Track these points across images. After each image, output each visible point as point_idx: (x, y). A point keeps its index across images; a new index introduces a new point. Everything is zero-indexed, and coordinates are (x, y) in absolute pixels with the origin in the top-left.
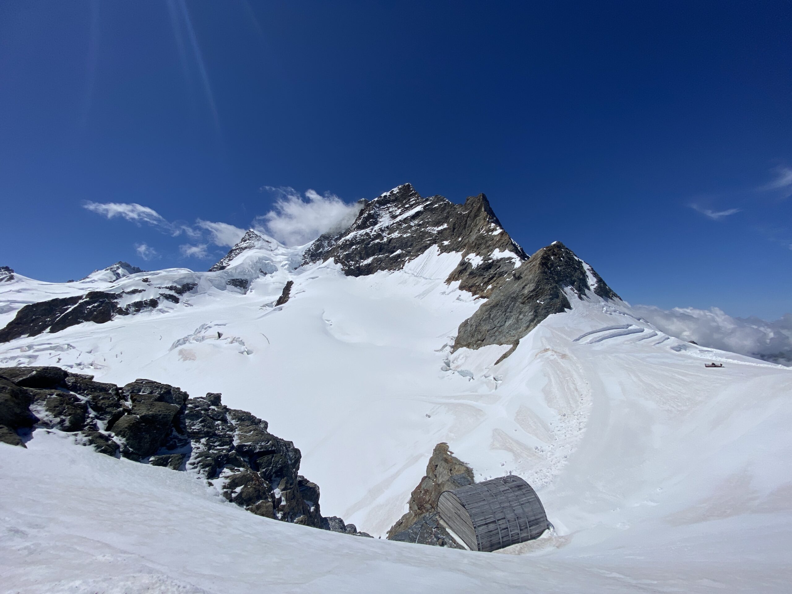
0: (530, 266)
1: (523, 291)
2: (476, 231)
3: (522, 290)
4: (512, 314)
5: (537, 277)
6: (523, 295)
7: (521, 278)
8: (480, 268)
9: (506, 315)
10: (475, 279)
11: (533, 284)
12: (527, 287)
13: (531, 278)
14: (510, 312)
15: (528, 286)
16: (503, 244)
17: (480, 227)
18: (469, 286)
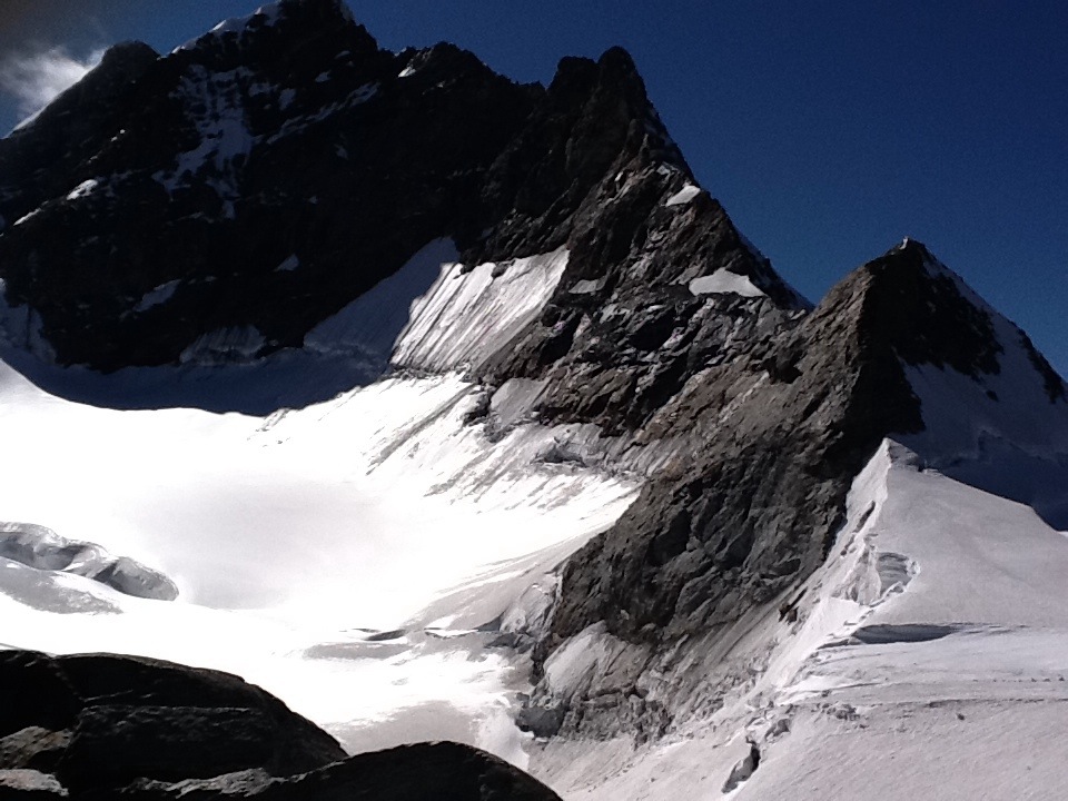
1: (806, 423)
2: (601, 189)
3: (804, 419)
4: (771, 511)
5: (855, 369)
6: (809, 436)
7: (800, 374)
8: (622, 335)
9: (750, 514)
10: (603, 377)
11: (842, 397)
12: (821, 407)
14: (766, 505)
15: (826, 403)
16: (707, 245)
17: (616, 176)
18: (582, 404)
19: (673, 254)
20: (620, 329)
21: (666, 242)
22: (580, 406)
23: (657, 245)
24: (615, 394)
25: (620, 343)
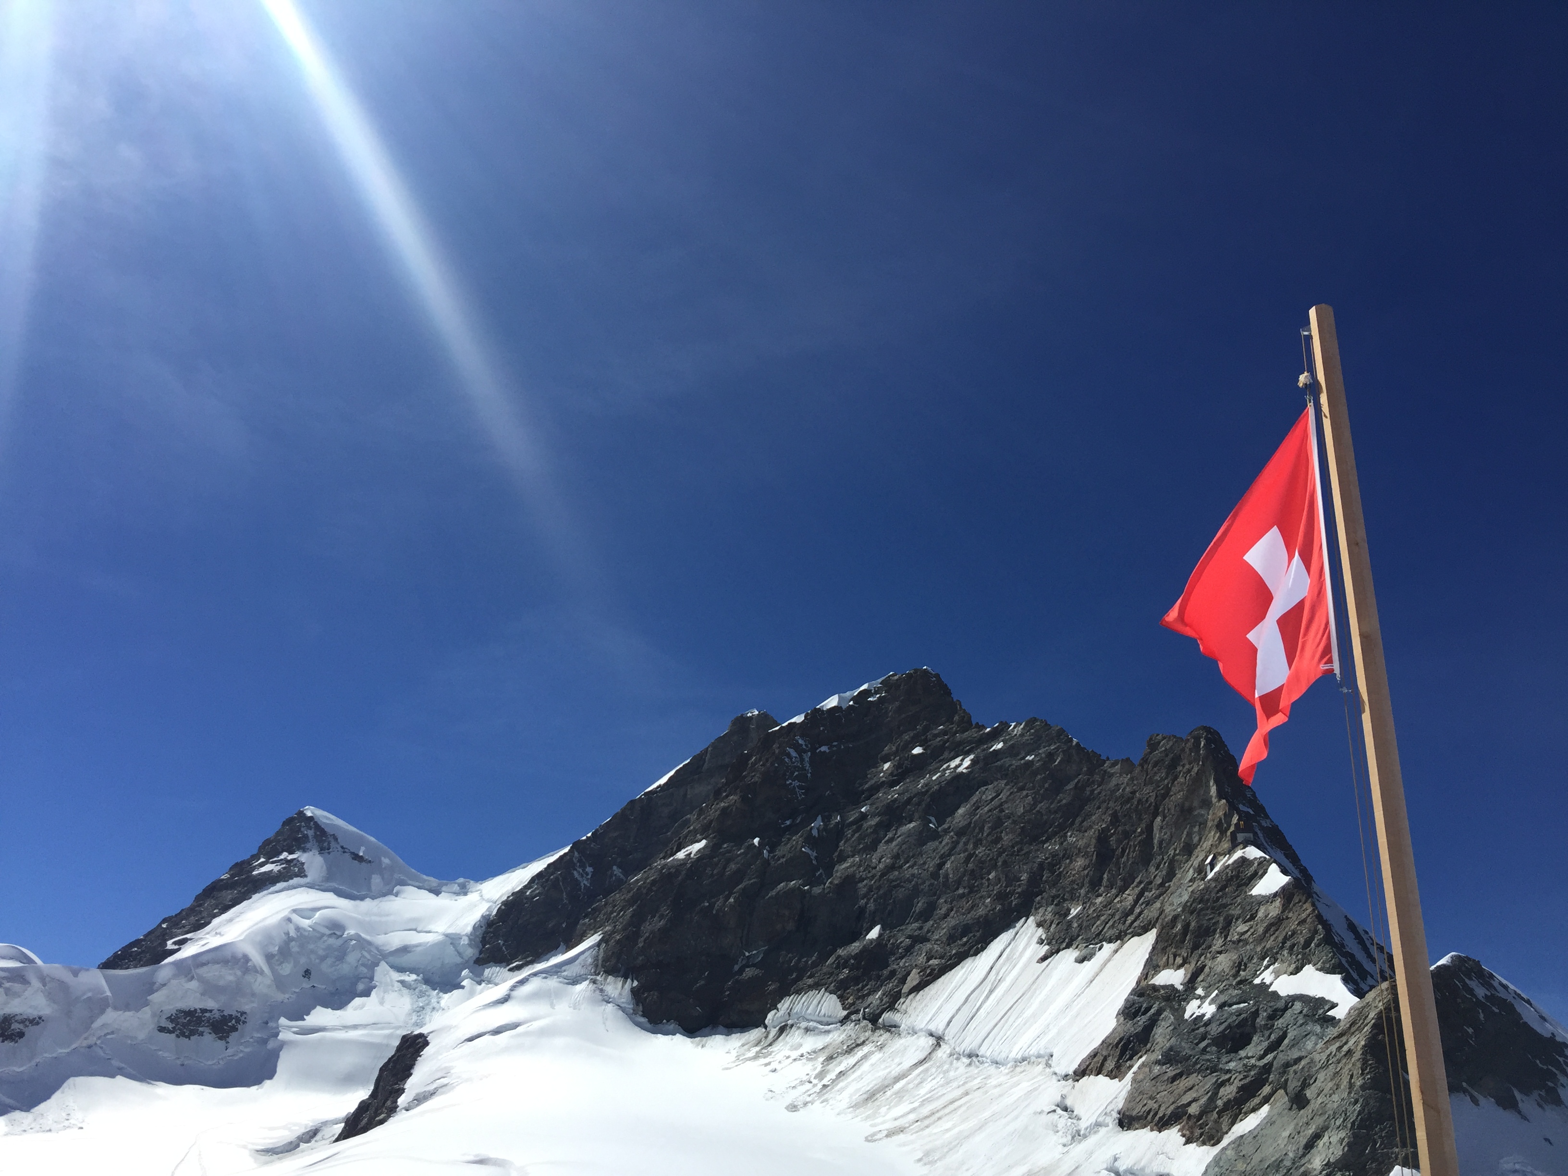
0: (1339, 1056)
2: (1191, 871)
5: (1356, 1102)
7: (1308, 1102)
8: (1203, 1038)
10: (1183, 1083)
11: (1342, 1134)
12: (1321, 1143)
13: (1335, 1105)
15: (1325, 1139)
16: (1293, 941)
17: (1207, 857)
18: (1160, 1114)
19: (1259, 949)
20: (1202, 1030)
21: (1252, 934)
22: (1158, 1116)
23: (1243, 938)
24: (1194, 1105)
25: (1203, 1044)
